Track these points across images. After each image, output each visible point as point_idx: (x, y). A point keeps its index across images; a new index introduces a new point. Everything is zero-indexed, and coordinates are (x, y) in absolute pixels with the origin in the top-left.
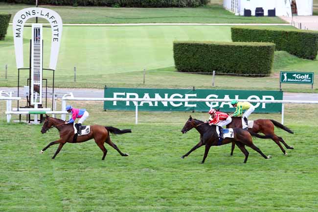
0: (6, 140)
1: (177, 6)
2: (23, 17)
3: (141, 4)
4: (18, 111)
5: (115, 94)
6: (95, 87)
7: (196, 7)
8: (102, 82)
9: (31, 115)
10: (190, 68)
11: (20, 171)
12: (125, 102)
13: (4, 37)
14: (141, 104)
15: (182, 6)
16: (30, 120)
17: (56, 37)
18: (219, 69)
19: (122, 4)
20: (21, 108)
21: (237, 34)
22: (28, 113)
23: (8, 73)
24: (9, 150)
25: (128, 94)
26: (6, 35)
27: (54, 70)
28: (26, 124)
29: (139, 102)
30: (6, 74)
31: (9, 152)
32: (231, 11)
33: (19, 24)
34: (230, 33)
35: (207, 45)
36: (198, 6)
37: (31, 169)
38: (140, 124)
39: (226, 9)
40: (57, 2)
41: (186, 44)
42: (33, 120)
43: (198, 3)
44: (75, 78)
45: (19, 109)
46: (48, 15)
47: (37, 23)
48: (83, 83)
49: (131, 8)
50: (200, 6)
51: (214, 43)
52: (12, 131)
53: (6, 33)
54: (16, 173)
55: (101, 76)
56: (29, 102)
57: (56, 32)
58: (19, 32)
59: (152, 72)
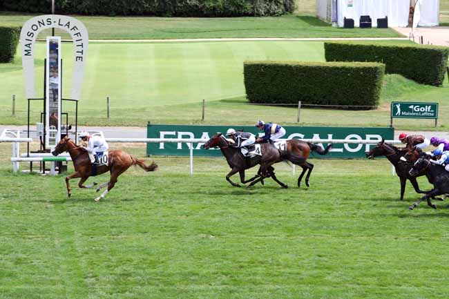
0: (11, 196)
1: (252, 15)
2: (35, 28)
3: (202, 12)
4: (28, 156)
5: (162, 134)
6: (136, 124)
7: (277, 16)
8: (145, 118)
9: (46, 162)
10: (267, 98)
11: (29, 239)
12: (175, 144)
13: (13, 57)
14: (198, 148)
15: (259, 15)
16: (44, 170)
17: (80, 55)
18: (308, 99)
19: (176, 13)
20: (32, 152)
21: (333, 51)
22: (41, 159)
23: (16, 107)
24: (15, 210)
25: (180, 134)
26: (15, 56)
27: (77, 101)
28: (39, 175)
29: (195, 145)
30: (14, 108)
31: (15, 213)
32: (326, 21)
33: (30, 38)
34: (323, 50)
35: (290, 66)
36: (280, 15)
37: (44, 236)
38: (196, 173)
39: (320, 18)
40: (86, 11)
41: (262, 65)
42: (49, 170)
43: (281, 10)
44: (108, 113)
45: (30, 154)
46: (68, 25)
47: (53, 35)
48: (119, 119)
49: (189, 18)
50: (283, 14)
51: (301, 64)
52: (19, 184)
53: (15, 52)
54: (24, 240)
55: (143, 109)
56: (43, 144)
57: (80, 49)
58: (29, 49)
59: (214, 104)
